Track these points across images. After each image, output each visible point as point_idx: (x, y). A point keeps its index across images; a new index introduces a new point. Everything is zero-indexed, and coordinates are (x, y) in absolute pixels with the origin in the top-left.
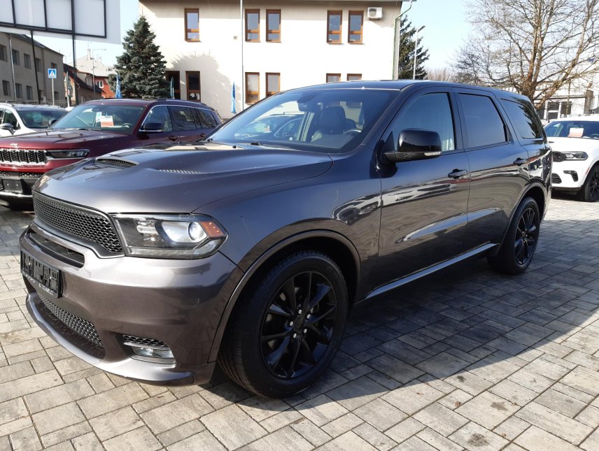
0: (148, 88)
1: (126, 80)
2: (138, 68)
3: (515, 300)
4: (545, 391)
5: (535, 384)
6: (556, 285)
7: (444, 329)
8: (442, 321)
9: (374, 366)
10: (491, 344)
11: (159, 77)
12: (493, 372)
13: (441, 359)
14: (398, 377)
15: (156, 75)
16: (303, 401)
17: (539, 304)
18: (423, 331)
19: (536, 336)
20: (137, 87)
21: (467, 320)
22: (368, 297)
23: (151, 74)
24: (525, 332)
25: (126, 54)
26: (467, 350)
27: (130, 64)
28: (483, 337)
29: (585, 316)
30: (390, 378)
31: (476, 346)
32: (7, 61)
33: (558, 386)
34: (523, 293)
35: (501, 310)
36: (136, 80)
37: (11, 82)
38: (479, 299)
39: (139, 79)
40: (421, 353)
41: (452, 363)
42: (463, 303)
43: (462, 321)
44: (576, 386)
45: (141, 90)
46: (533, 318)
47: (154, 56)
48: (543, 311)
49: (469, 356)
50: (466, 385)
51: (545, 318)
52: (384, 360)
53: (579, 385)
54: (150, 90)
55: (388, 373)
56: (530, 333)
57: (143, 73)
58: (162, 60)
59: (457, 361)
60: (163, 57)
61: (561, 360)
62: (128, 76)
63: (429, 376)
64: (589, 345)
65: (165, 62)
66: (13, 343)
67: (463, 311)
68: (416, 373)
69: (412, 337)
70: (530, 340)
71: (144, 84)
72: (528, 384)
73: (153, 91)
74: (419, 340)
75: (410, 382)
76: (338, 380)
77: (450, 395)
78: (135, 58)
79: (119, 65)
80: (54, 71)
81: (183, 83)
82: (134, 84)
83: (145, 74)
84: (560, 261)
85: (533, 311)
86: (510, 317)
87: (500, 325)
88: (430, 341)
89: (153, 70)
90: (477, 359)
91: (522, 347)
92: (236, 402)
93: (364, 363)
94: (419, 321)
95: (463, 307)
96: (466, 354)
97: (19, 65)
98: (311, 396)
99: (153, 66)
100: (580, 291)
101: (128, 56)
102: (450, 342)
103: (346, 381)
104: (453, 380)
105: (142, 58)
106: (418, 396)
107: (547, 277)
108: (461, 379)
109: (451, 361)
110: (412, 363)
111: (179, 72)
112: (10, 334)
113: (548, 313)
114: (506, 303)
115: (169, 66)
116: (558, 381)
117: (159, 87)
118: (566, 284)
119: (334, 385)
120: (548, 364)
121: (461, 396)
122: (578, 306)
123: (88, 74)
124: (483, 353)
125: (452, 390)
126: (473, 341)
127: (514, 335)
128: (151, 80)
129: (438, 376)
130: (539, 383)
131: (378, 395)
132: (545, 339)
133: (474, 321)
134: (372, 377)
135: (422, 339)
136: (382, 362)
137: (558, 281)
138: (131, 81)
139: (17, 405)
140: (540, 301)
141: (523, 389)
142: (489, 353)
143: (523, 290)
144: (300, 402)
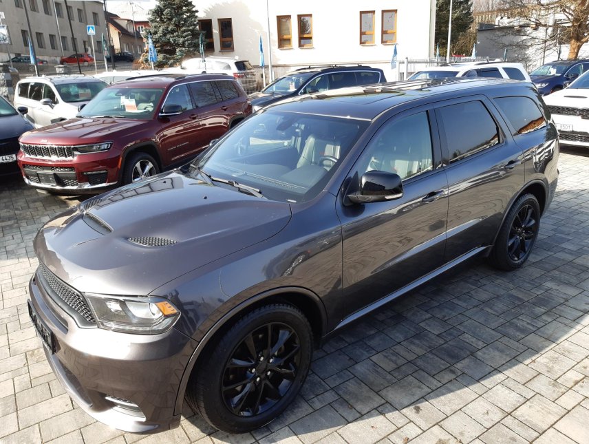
0: (181, 40)
1: (160, 34)
2: (170, 20)
3: (500, 306)
4: (493, 426)
5: (486, 417)
6: (549, 285)
7: (418, 346)
8: (419, 335)
9: (340, 392)
10: (459, 365)
11: (191, 28)
12: (450, 401)
13: (405, 384)
14: (359, 407)
15: (188, 27)
16: (268, 433)
17: (523, 312)
18: (398, 349)
19: (506, 355)
20: (171, 40)
21: (444, 334)
22: (337, 328)
23: (183, 25)
24: (497, 349)
25: (159, 6)
26: (434, 372)
27: (163, 17)
28: (453, 357)
29: (566, 328)
30: (352, 407)
31: (443, 367)
32: (51, 15)
33: (509, 420)
34: (511, 296)
35: (481, 320)
36: (169, 32)
37: (57, 36)
38: (464, 305)
39: (172, 32)
40: (389, 377)
41: (414, 390)
42: (446, 310)
43: (438, 336)
44: (526, 420)
45: (174, 42)
46: (511, 331)
47: (185, 6)
48: (523, 322)
49: (434, 380)
50: (421, 417)
51: (523, 330)
52: (352, 386)
53: (529, 419)
54: (184, 42)
55: (351, 402)
56: (502, 351)
57: (176, 25)
58: (194, 9)
59: (419, 387)
60: (194, 6)
61: (522, 387)
62: (161, 29)
63: (388, 405)
64: (556, 367)
65: (197, 11)
66: (37, 362)
67: (444, 321)
68: (378, 401)
69: (385, 356)
70: (499, 359)
71: (177, 36)
72: (479, 417)
73: (187, 43)
74: (391, 360)
75: (369, 414)
76: (304, 409)
77: (401, 429)
78: (167, 11)
79: (153, 18)
80: (92, 28)
81: (216, 31)
82: (168, 37)
83: (178, 26)
84: (563, 250)
85: (515, 320)
86: (487, 329)
87: (474, 340)
88: (401, 361)
89: (185, 20)
90: (440, 384)
91: (488, 369)
92: (209, 435)
93: (332, 389)
94: (398, 335)
95: (445, 317)
96: (431, 379)
97: (63, 18)
98: (276, 428)
99: (185, 16)
100: (571, 291)
101: (161, 9)
102: (420, 362)
103: (311, 410)
104: (409, 412)
105: (174, 9)
106: (372, 430)
107: (543, 272)
108: (418, 409)
109: (414, 387)
110: (376, 389)
111: (211, 20)
112: (36, 351)
113: (528, 323)
114: (490, 310)
115: (201, 15)
116: (509, 414)
117: (192, 39)
118: (561, 282)
119: (300, 415)
120: (507, 391)
121: (411, 431)
122: (563, 314)
123: (128, 20)
124: (448, 376)
125: (405, 423)
126: (443, 362)
127: (485, 353)
128: (184, 31)
129: (397, 406)
130: (491, 415)
131: (336, 428)
132: (515, 360)
133: (450, 334)
134: (336, 406)
135: (394, 358)
136: (349, 388)
137: (553, 279)
138: (165, 35)
139: (34, 432)
140: (526, 306)
141: (473, 422)
142: (453, 376)
143: (514, 292)
144: (265, 434)
